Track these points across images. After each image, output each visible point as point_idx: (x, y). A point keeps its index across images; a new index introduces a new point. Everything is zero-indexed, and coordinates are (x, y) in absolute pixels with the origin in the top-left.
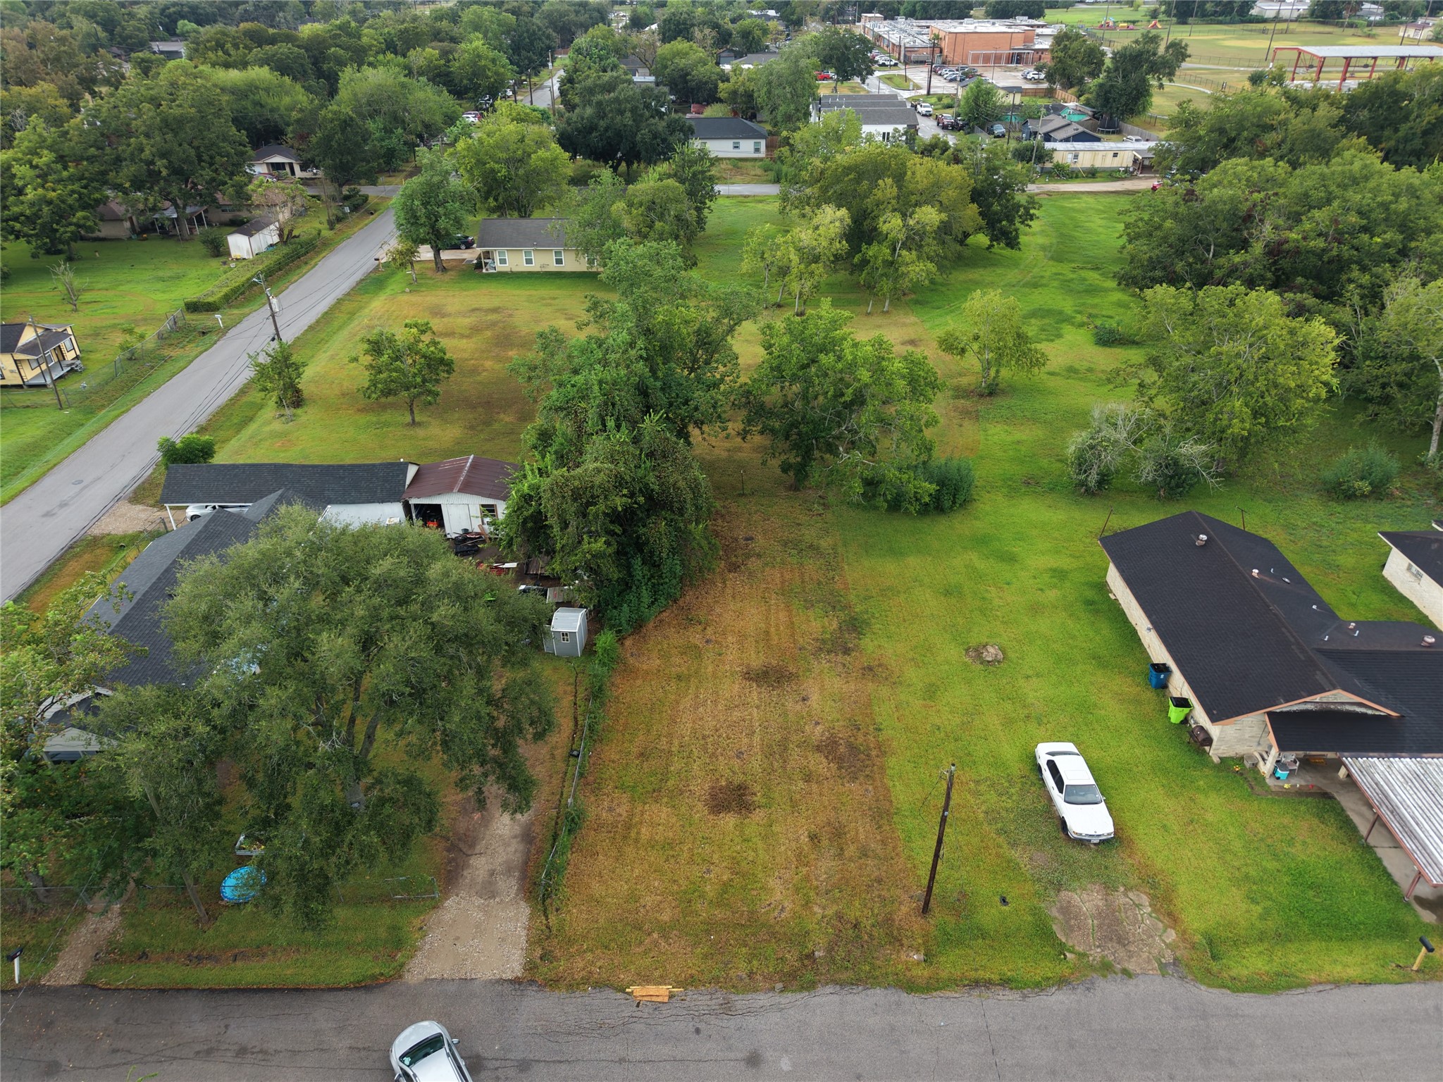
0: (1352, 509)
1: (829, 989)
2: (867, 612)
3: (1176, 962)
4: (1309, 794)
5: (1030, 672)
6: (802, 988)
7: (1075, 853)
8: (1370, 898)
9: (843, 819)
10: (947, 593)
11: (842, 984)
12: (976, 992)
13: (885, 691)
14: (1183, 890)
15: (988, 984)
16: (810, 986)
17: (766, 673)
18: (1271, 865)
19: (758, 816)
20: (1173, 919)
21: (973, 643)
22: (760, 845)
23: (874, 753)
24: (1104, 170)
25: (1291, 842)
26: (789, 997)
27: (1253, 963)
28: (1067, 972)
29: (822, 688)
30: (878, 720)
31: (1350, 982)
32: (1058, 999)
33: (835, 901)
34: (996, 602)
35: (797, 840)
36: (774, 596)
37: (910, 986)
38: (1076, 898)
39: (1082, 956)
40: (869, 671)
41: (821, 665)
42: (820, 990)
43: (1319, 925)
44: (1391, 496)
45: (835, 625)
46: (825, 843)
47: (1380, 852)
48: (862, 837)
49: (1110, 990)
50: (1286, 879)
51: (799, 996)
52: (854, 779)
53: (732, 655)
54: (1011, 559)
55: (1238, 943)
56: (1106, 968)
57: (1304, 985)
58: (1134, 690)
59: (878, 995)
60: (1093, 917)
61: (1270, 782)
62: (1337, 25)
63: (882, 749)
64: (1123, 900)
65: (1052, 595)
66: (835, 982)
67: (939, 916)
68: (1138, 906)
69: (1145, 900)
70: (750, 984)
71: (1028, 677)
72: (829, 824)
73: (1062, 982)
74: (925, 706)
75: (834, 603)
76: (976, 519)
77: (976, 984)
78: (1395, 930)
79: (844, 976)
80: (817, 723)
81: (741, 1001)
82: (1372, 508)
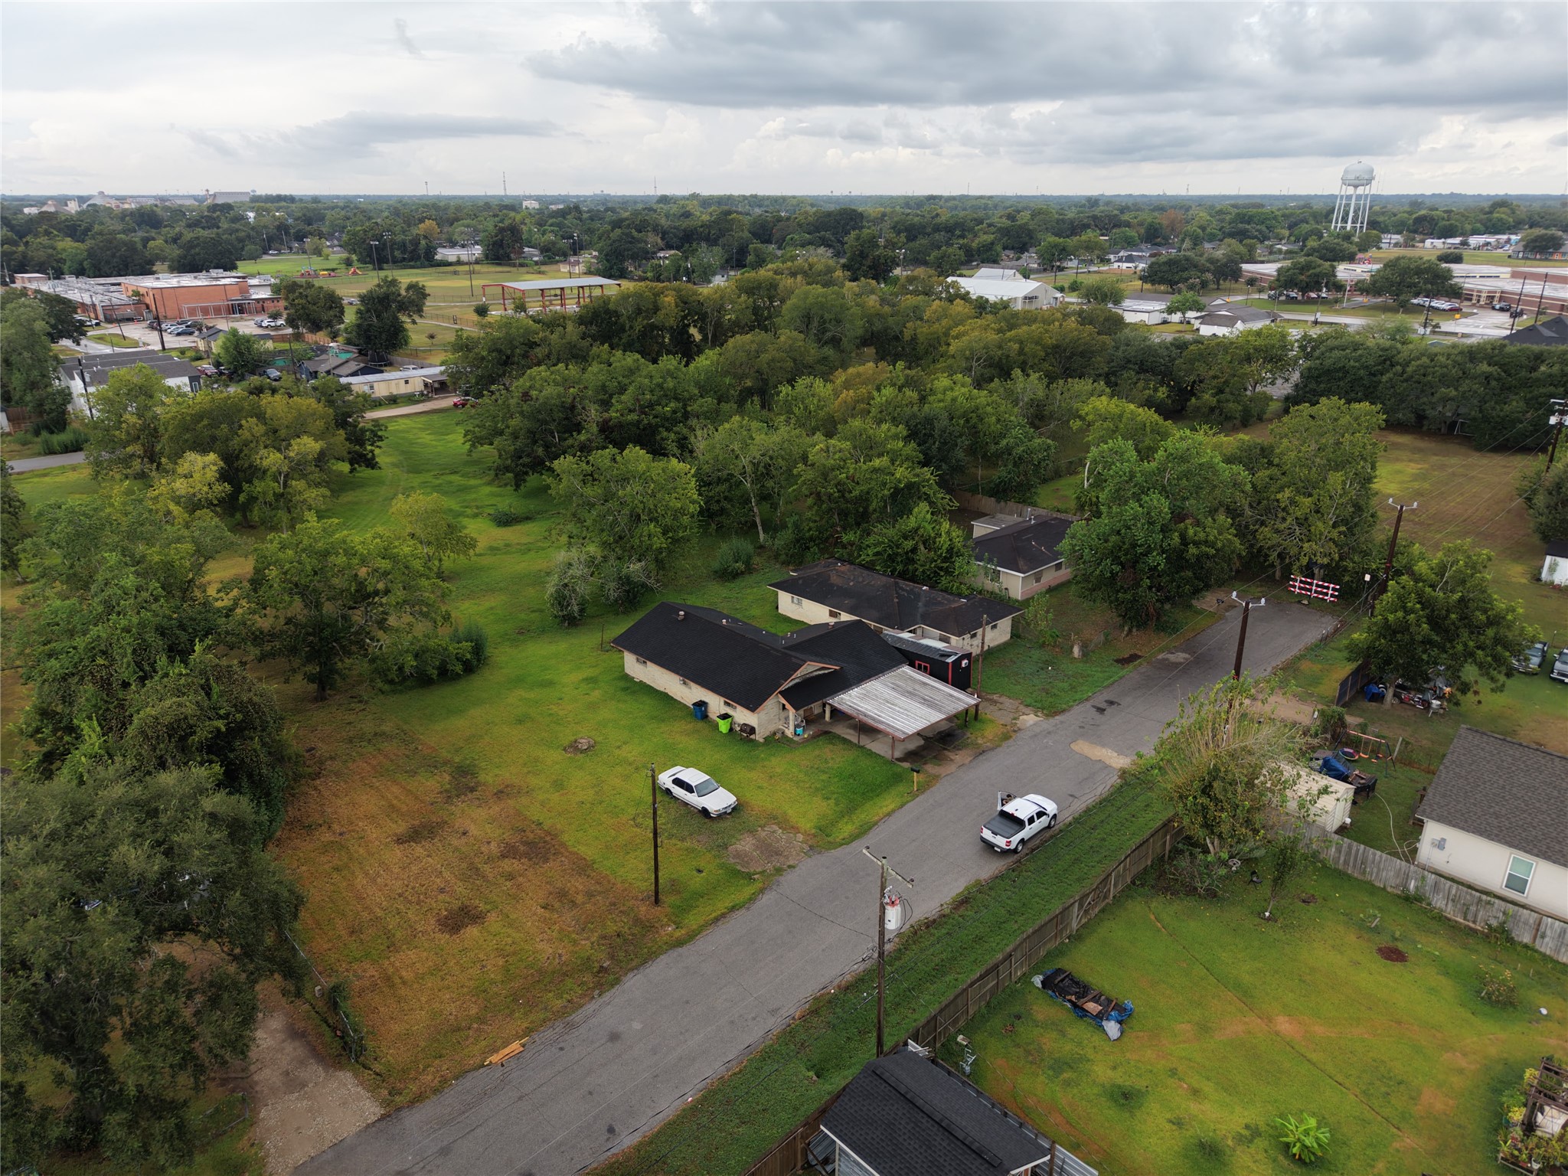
0: (739, 583)
1: (630, 975)
2: (466, 759)
3: (811, 847)
4: (818, 736)
5: (619, 744)
6: (612, 986)
7: (722, 825)
8: (877, 769)
9: (559, 885)
10: (520, 721)
11: (637, 968)
12: (720, 923)
13: (524, 800)
14: (790, 812)
15: (723, 915)
16: (617, 981)
17: (416, 832)
18: (824, 777)
19: (492, 917)
20: (795, 829)
21: (566, 743)
22: (510, 931)
23: (548, 839)
24: (402, 396)
25: (826, 762)
26: (607, 997)
27: (846, 828)
28: (761, 885)
29: (473, 821)
30: (535, 818)
31: (893, 811)
32: (766, 899)
33: (592, 931)
34: (561, 713)
35: (535, 914)
36: (374, 780)
37: (680, 943)
38: (739, 847)
39: (762, 873)
40: (500, 794)
41: (459, 806)
42: (624, 979)
43: (863, 793)
44: (756, 570)
45: (448, 778)
46: (557, 905)
47: (868, 747)
48: (581, 887)
49: (789, 879)
50: (836, 780)
51: (613, 990)
52: (547, 860)
53: (373, 833)
54: (550, 684)
55: (833, 823)
56: (779, 871)
57: (876, 823)
58: (690, 726)
59: (663, 959)
60: (754, 850)
61: (796, 739)
62: (509, 265)
63: (552, 834)
64: (763, 834)
65: (596, 694)
66: (632, 969)
67: (668, 900)
68: (774, 832)
69: (775, 827)
70: (573, 1006)
71: (619, 747)
72: (551, 893)
73: (762, 891)
74: (563, 795)
75: (433, 765)
76: (501, 668)
77: (717, 920)
78: (897, 779)
79: (634, 964)
80: (489, 843)
81: (577, 1017)
82: (750, 579)
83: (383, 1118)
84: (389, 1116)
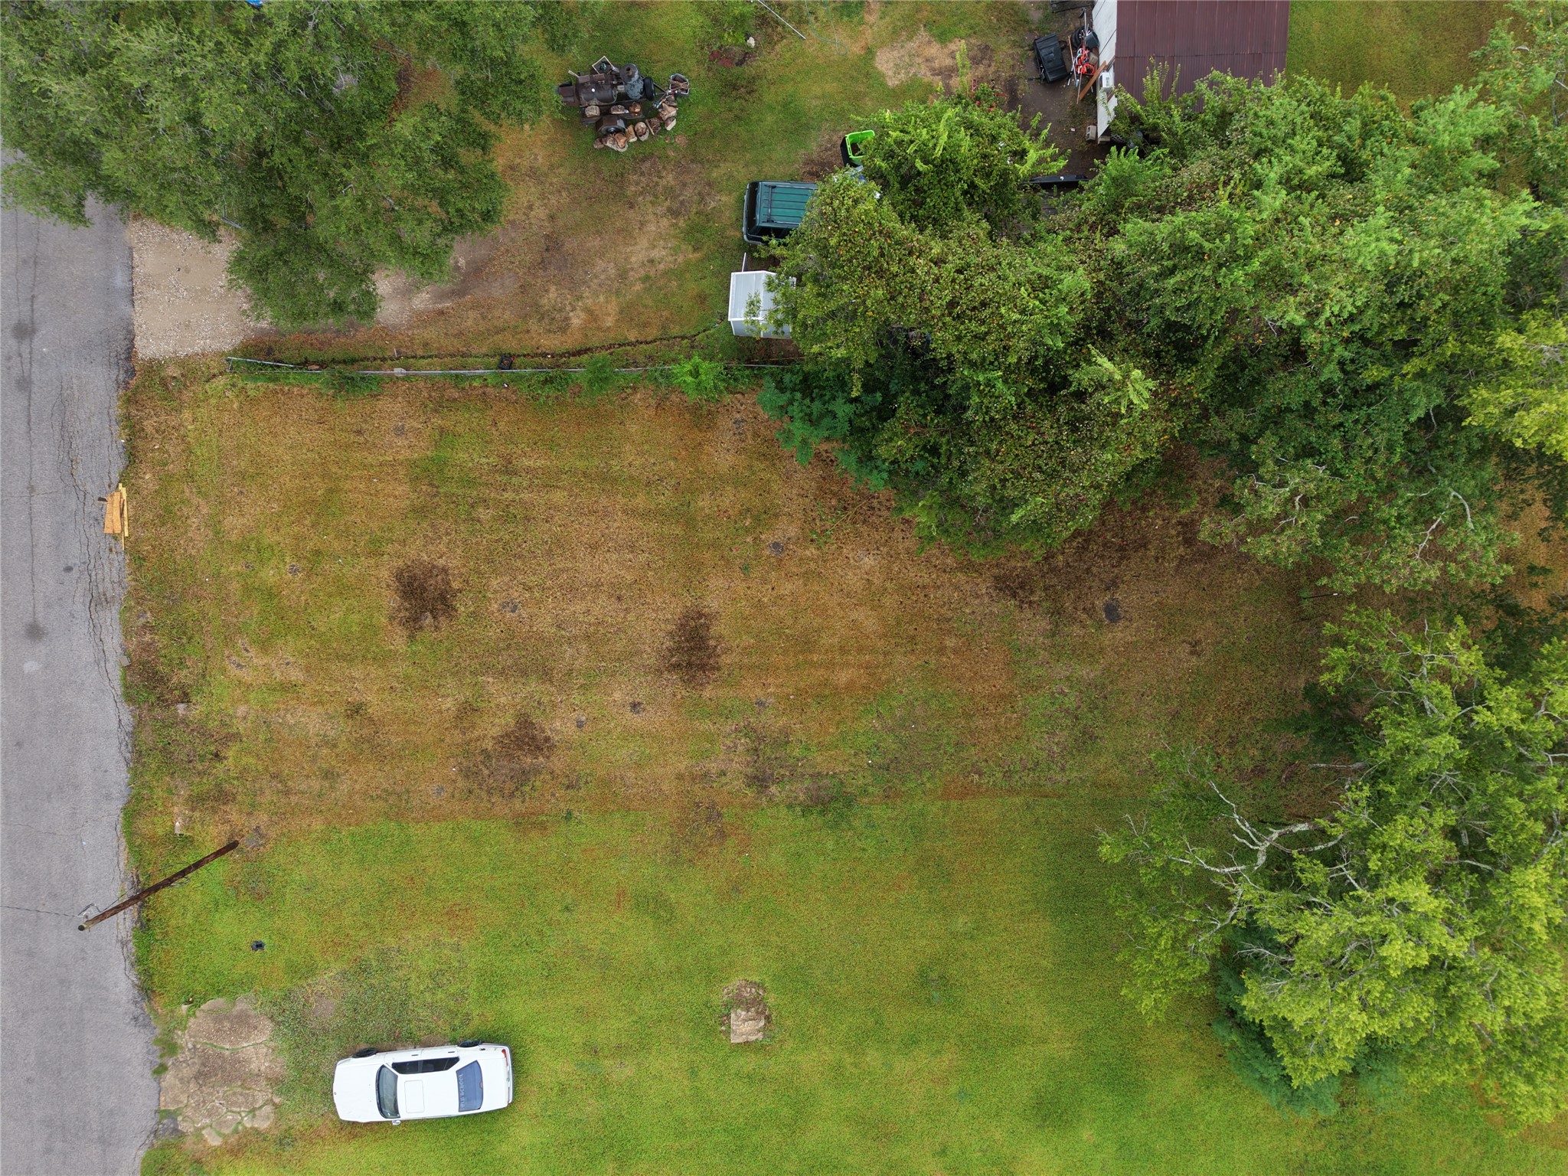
1: (127, 719)
3: (178, 1133)
11: (134, 734)
16: (129, 696)
20: (236, 1150)
26: (116, 674)
32: (121, 981)
37: (131, 813)
38: (262, 1038)
39: (184, 1023)
49: (140, 1047)
51: (117, 683)
56: (167, 1047)
60: (234, 1052)
64: (260, 1096)
68: (253, 1113)
69: (261, 1124)
70: (134, 626)
73: (145, 991)
79: (146, 737)
81: (109, 616)
83: (130, 352)
84: (129, 358)
